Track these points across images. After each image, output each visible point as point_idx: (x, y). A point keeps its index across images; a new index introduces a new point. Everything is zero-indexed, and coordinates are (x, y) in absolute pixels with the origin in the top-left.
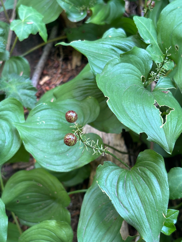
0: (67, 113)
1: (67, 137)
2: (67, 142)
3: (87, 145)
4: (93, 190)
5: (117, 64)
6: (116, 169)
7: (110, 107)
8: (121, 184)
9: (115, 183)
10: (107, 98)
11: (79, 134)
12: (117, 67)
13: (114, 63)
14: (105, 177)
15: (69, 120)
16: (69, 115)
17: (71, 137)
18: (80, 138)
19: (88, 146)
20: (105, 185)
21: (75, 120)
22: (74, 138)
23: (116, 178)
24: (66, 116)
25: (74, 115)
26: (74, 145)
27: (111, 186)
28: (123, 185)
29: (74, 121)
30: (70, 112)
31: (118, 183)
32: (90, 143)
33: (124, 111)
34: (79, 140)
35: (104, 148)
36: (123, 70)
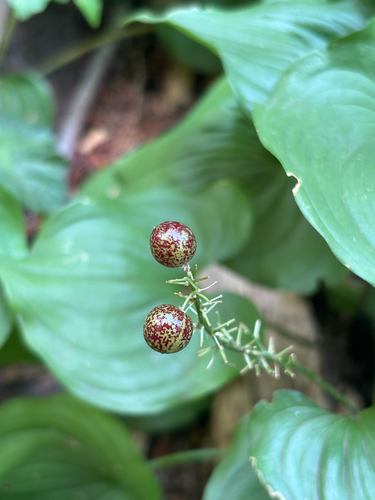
0: (156, 232)
1: (156, 321)
2: (155, 337)
3: (223, 343)
4: (231, 471)
5: (319, 71)
6: (313, 417)
7: (305, 209)
8: (333, 467)
9: (312, 466)
10: (293, 181)
11: (198, 307)
12: (319, 82)
13: (310, 67)
14: (276, 444)
15: (165, 256)
16: (164, 237)
17: (170, 319)
18: (202, 321)
19: (229, 347)
20: (279, 471)
21: (187, 257)
22: (182, 325)
23: (317, 446)
24: (154, 240)
25: (183, 237)
26: (181, 348)
27: (300, 475)
28: (340, 472)
29: (184, 261)
30: (166, 227)
31: (323, 465)
32: (234, 335)
33: (353, 225)
34: (199, 327)
35: (278, 350)
36: (338, 92)
